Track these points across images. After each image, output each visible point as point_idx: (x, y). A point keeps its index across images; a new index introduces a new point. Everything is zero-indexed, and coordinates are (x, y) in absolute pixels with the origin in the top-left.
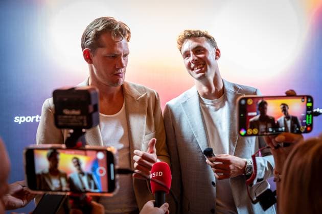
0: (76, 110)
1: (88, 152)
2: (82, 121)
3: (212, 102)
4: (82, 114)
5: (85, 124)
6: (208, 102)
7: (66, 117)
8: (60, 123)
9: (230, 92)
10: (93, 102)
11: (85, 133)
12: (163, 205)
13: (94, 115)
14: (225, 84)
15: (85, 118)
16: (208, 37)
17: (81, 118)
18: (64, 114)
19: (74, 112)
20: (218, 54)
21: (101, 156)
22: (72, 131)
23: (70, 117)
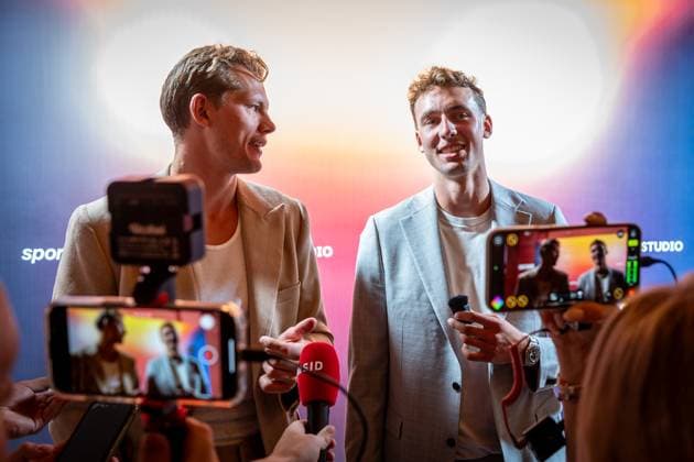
0: (157, 224)
1: (184, 315)
2: (169, 248)
3: (465, 223)
4: (169, 234)
5: (176, 256)
6: (456, 222)
7: (133, 239)
8: (123, 253)
10: (193, 210)
11: (174, 274)
12: (325, 429)
13: (195, 237)
14: (494, 187)
15: (175, 242)
17: (167, 241)
18: (131, 234)
19: (152, 230)
20: (488, 128)
21: (208, 322)
22: (146, 270)
23: (144, 240)
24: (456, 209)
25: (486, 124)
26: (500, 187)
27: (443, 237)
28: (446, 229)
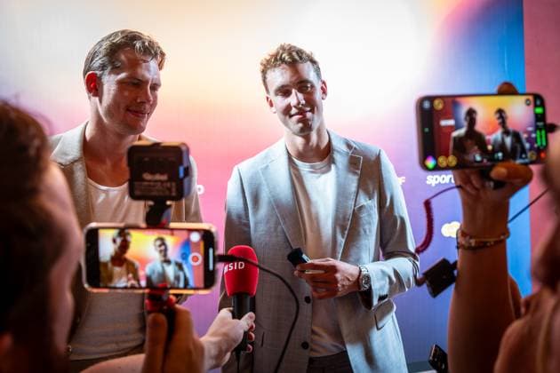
0: (162, 174)
1: (175, 232)
2: (170, 189)
3: (312, 167)
4: (170, 180)
5: (174, 194)
6: (304, 167)
7: (146, 183)
8: (137, 193)
9: (338, 152)
10: (185, 165)
11: (170, 206)
12: (247, 315)
13: (186, 180)
14: (332, 137)
15: (174, 184)
16: (314, 62)
17: (169, 185)
18: (144, 180)
19: (158, 177)
20: (324, 91)
22: (151, 203)
23: (152, 184)
24: (303, 156)
25: (322, 88)
26: (337, 137)
27: (294, 178)
28: (296, 172)
